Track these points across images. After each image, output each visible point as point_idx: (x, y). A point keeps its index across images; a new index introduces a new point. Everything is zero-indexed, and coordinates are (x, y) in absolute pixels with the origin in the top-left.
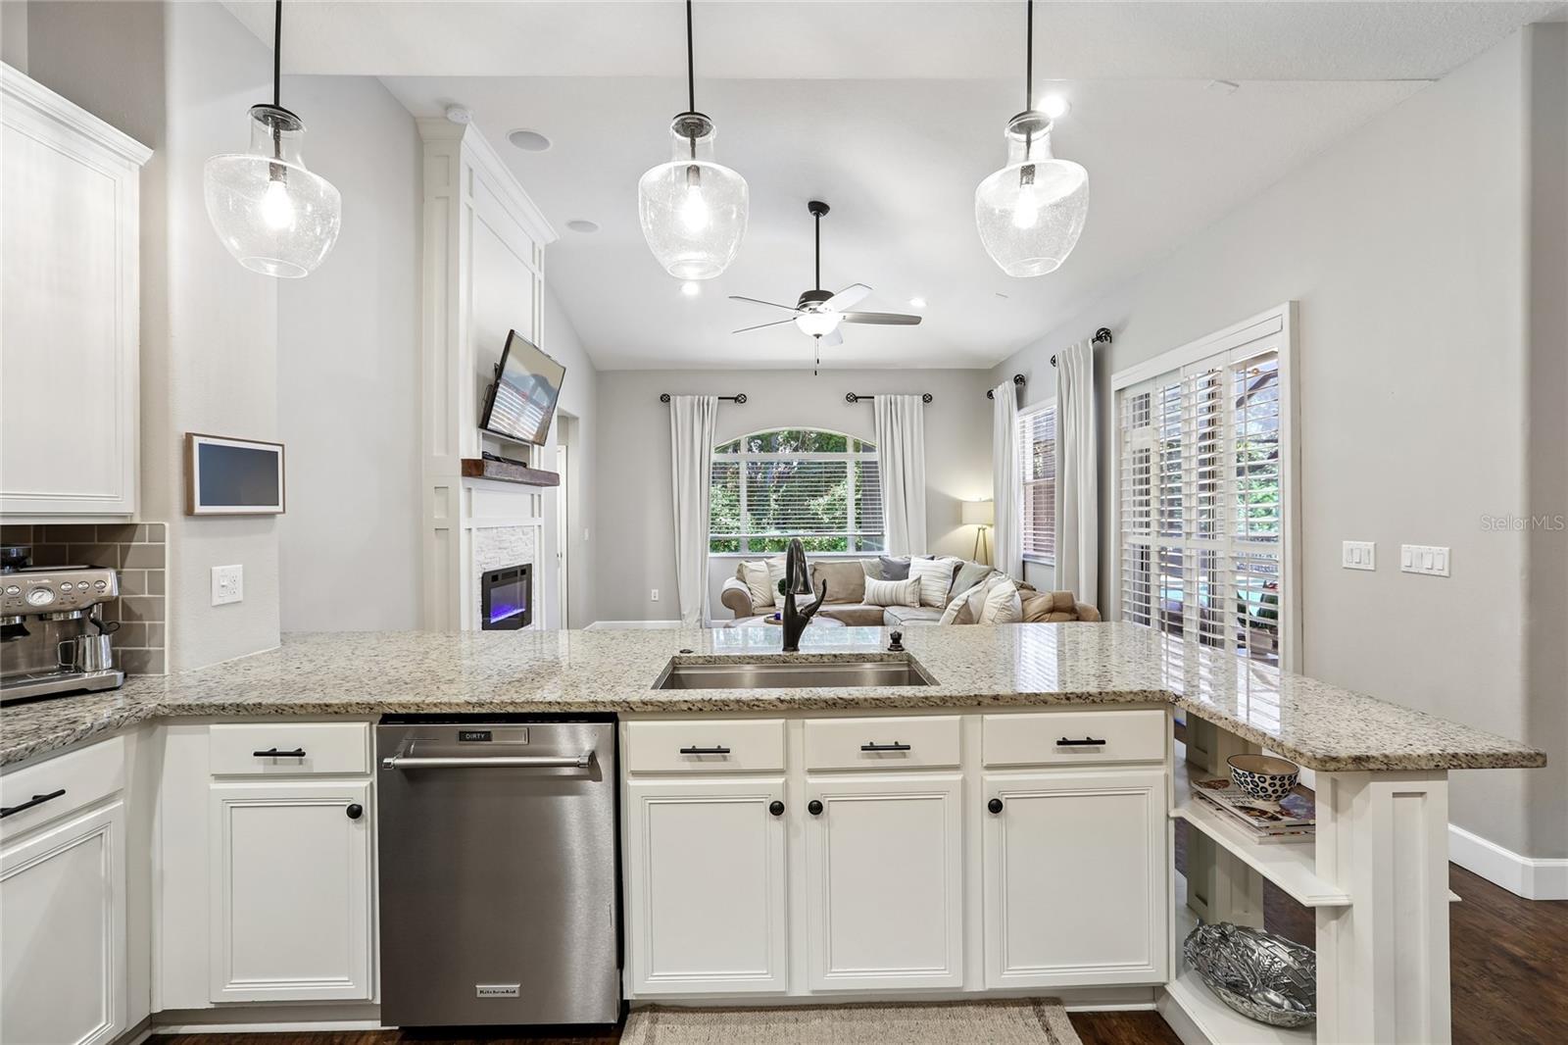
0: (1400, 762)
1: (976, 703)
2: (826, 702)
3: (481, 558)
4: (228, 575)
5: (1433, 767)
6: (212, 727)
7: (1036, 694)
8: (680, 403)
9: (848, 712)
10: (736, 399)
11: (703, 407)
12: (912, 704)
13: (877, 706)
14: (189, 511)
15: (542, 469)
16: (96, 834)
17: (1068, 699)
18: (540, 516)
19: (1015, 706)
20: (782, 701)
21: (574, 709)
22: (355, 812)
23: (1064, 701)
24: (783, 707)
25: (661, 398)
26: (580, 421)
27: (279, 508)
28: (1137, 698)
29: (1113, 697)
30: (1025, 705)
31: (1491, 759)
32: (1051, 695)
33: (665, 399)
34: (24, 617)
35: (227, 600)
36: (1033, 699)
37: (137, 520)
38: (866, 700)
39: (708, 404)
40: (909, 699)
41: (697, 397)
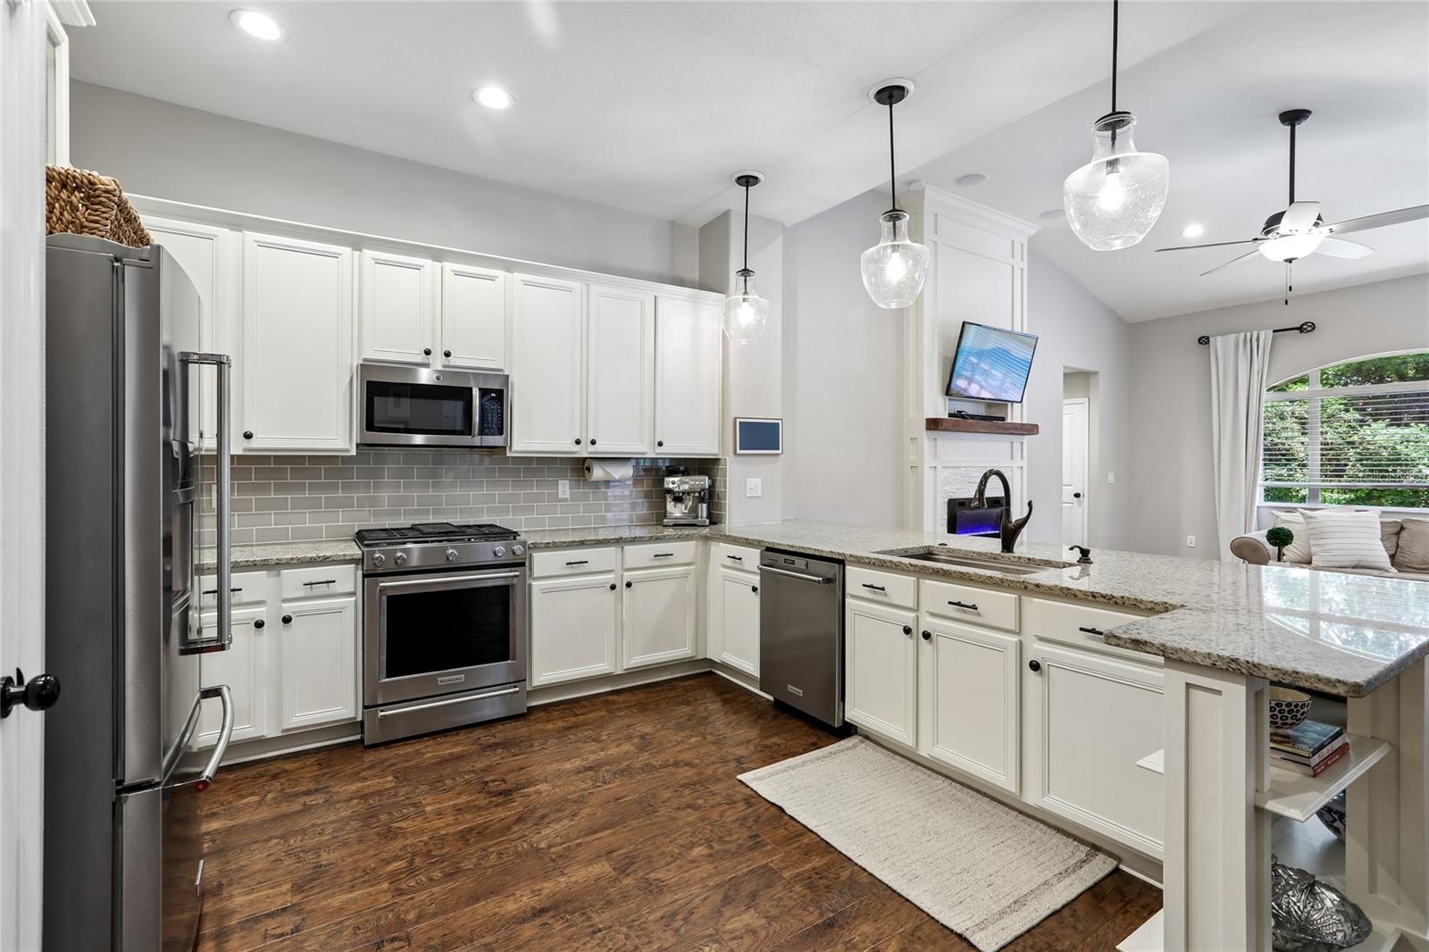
0: (1176, 652)
1: (1023, 587)
2: (933, 569)
3: (948, 488)
4: (754, 484)
5: (1209, 664)
6: (721, 544)
7: (1068, 589)
8: (1218, 342)
9: (943, 579)
10: (1301, 329)
11: (1252, 346)
12: (982, 580)
13: (961, 578)
14: (735, 453)
15: (1025, 422)
16: (685, 576)
17: (1094, 597)
18: (1022, 459)
19: (1051, 594)
20: (911, 565)
21: (824, 555)
22: (754, 589)
23: (1090, 598)
24: (912, 569)
25: (1199, 342)
26: (1101, 375)
27: (779, 452)
28: (1157, 608)
29: (1133, 602)
30: (1059, 595)
31: (1275, 672)
32: (1080, 591)
33: (1204, 341)
34: (683, 493)
35: (754, 495)
36: (1065, 592)
37: (720, 457)
38: (955, 572)
39: (1258, 340)
40: (980, 576)
41: (1242, 335)
